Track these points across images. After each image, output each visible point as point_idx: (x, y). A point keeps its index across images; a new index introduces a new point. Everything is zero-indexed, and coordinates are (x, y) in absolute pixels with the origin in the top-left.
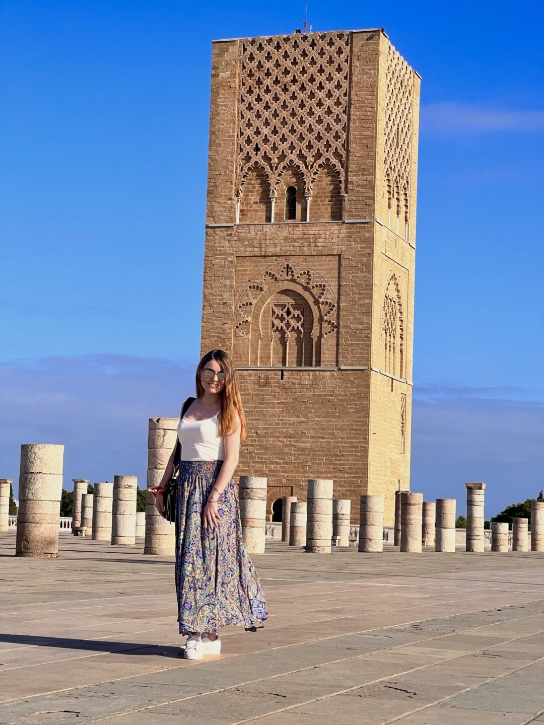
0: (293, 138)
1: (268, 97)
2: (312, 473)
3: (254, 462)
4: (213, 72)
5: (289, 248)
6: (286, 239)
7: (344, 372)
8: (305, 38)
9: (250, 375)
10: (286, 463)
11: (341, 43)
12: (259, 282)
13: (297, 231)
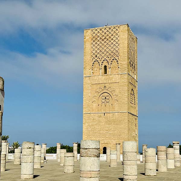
4: (84, 37)
6: (104, 79)
7: (121, 113)
8: (108, 27)
9: (96, 115)
11: (117, 28)
12: (98, 90)
13: (107, 77)
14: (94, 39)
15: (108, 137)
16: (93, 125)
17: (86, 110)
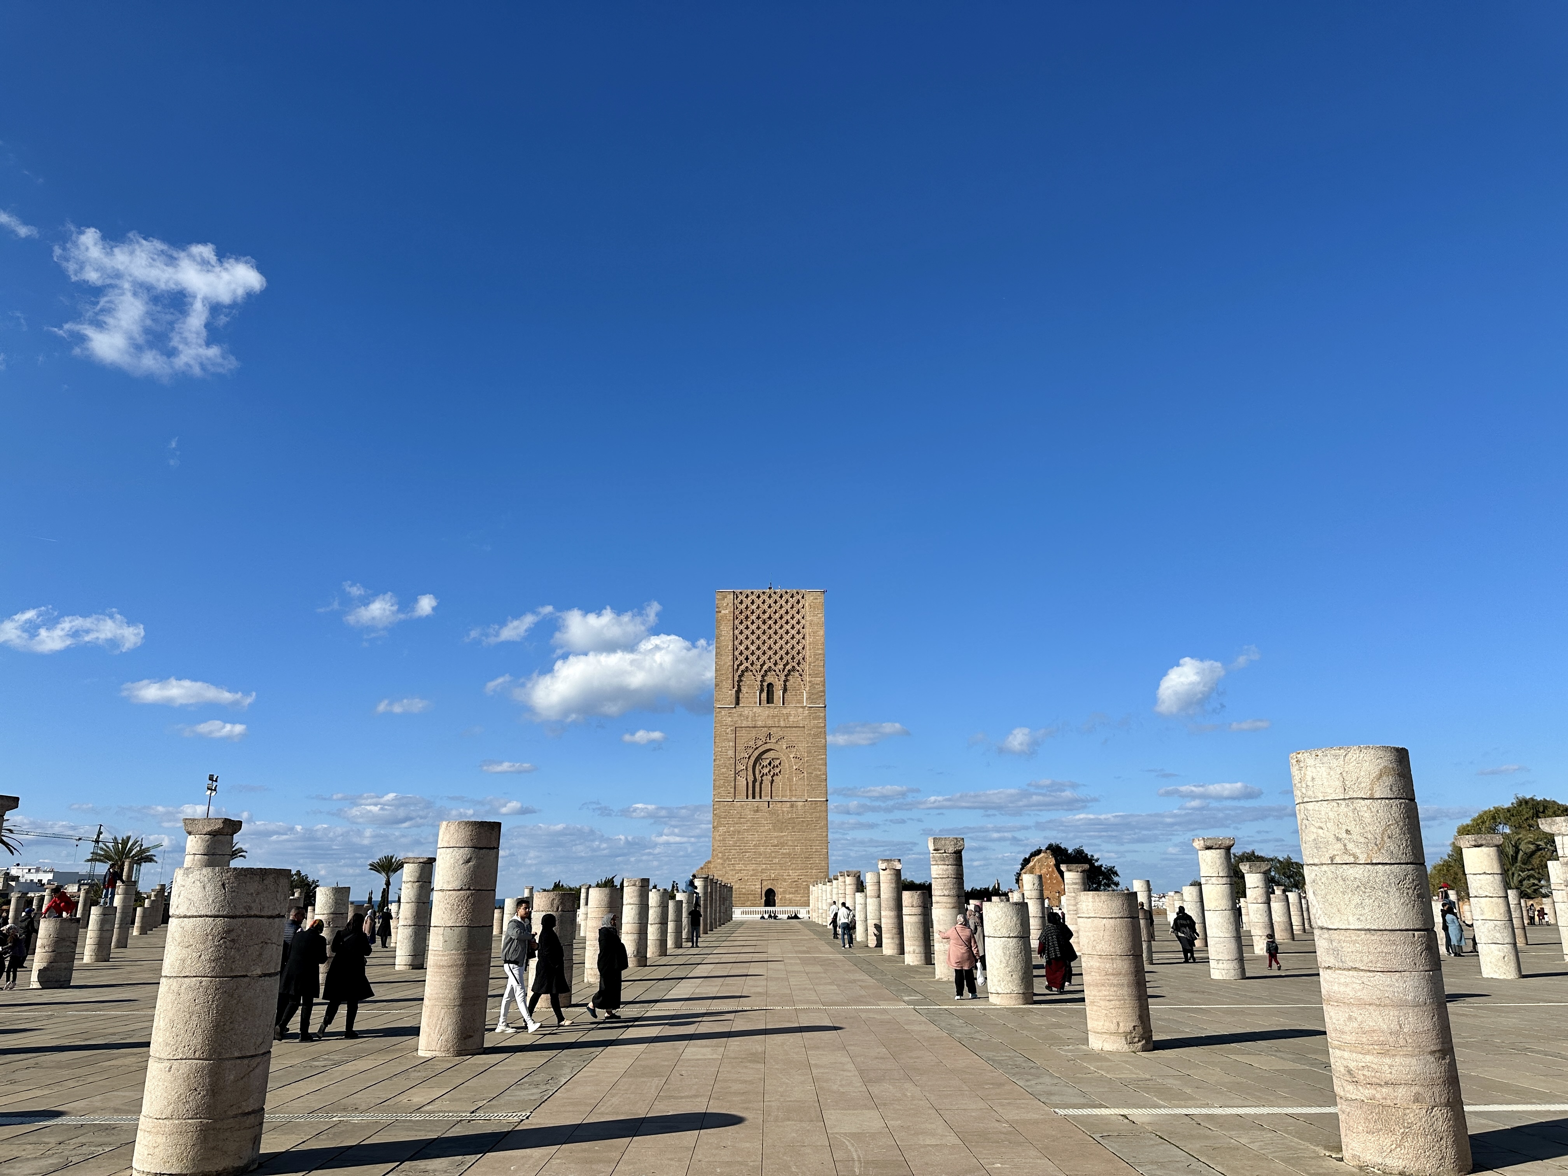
0: (771, 653)
1: (754, 627)
2: (792, 870)
3: (753, 864)
4: (717, 610)
5: (770, 723)
6: (768, 716)
7: (810, 803)
8: (775, 593)
9: (747, 805)
10: (773, 864)
11: (800, 597)
12: (752, 743)
13: (776, 711)
14: (742, 617)
15: (778, 864)
16: (739, 832)
17: (719, 793)
